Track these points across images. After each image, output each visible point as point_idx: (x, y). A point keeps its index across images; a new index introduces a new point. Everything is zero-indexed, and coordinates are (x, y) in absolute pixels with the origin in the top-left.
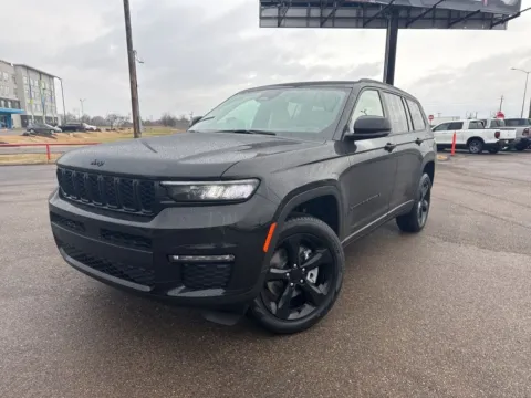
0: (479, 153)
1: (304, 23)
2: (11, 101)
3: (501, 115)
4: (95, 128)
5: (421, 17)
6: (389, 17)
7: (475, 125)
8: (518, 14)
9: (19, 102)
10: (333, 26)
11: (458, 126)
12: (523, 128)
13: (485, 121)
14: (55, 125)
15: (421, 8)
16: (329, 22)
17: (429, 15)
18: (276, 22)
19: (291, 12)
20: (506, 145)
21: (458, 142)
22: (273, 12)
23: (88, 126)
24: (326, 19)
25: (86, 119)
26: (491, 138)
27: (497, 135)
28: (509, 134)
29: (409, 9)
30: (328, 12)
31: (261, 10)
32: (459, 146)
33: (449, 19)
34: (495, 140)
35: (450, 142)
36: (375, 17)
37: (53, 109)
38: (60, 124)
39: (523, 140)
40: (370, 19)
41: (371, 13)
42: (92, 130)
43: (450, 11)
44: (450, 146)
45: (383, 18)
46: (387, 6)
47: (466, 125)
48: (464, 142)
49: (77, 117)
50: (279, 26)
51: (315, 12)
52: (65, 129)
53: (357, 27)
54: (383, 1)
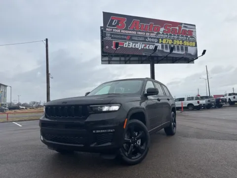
0: (193, 110)
1: (119, 62)
3: (199, 95)
4: (24, 107)
5: (162, 60)
6: (150, 60)
7: (189, 99)
8: (197, 58)
10: (130, 63)
11: (182, 99)
12: (208, 99)
13: (193, 97)
14: (5, 107)
15: (162, 57)
16: (128, 62)
17: (165, 59)
18: (108, 62)
19: (114, 59)
20: (203, 106)
21: (184, 106)
22: (107, 59)
23: (21, 107)
24: (127, 61)
25: (19, 104)
26: (196, 103)
27: (198, 102)
28: (203, 102)
29: (158, 57)
30: (128, 58)
31: (102, 58)
32: (184, 108)
33: (173, 60)
34: (198, 105)
35: (181, 106)
36: (146, 60)
37: (5, 100)
38: (7, 107)
39: (208, 104)
40: (144, 61)
41: (144, 59)
42: (23, 109)
43: (173, 57)
44: (181, 108)
46: (150, 56)
47: (186, 99)
48: (186, 106)
49: (15, 103)
50: (109, 64)
51: (123, 59)
52: (10, 109)
53: (139, 64)
54: (148, 54)
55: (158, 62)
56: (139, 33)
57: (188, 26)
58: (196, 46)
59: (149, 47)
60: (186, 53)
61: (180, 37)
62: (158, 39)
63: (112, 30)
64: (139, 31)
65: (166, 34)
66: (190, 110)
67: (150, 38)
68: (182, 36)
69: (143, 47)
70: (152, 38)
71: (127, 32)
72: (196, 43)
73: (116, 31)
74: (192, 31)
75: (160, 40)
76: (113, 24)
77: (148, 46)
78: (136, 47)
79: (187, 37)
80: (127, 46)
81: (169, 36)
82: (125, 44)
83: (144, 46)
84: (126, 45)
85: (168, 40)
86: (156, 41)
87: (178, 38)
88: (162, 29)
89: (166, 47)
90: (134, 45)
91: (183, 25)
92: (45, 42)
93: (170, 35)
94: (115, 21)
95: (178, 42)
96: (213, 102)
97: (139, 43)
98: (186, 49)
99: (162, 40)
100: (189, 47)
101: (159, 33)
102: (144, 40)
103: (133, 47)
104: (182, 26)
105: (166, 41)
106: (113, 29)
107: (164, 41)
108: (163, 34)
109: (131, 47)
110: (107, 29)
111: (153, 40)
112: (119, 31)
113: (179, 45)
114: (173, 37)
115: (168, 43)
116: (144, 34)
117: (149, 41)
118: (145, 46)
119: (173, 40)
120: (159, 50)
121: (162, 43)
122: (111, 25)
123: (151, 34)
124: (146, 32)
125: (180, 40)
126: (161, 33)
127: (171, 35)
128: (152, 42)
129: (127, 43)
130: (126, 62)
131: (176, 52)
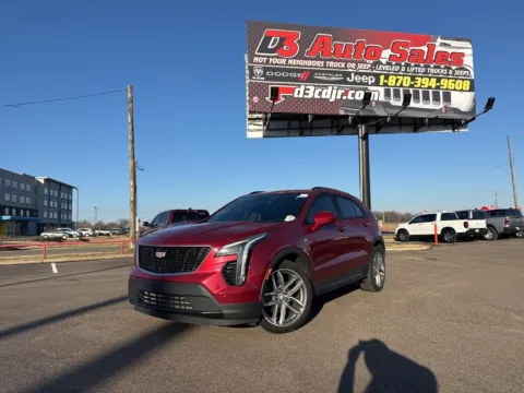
7: (445, 217)
8: (475, 118)
9: (37, 211)
10: (310, 135)
11: (431, 218)
15: (385, 117)
17: (394, 122)
24: (305, 129)
26: (461, 228)
30: (305, 123)
34: (465, 230)
36: (348, 127)
40: (343, 128)
43: (415, 119)
46: (355, 117)
47: (438, 217)
51: (295, 124)
53: (332, 135)
54: (352, 112)
55: (378, 131)
56: (331, 64)
57: (453, 43)
58: (472, 88)
60: (446, 107)
61: (432, 71)
62: (377, 76)
63: (268, 61)
64: (330, 60)
65: (396, 65)
67: (356, 74)
68: (435, 67)
70: (361, 74)
71: (301, 62)
72: (472, 81)
73: (277, 61)
74: (463, 55)
75: (382, 77)
76: (270, 47)
77: (351, 93)
78: (323, 96)
79: (450, 68)
80: (301, 96)
81: (403, 69)
82: (296, 91)
83: (343, 95)
84: (299, 92)
85: (401, 78)
86: (371, 80)
87: (426, 72)
89: (397, 94)
91: (439, 40)
93: (407, 65)
94: (275, 40)
95: (426, 82)
97: (330, 88)
98: (447, 97)
99: (387, 77)
100: (453, 94)
101: (380, 63)
102: (343, 79)
103: (317, 96)
104: (437, 44)
105: (397, 80)
106: (268, 57)
107: (392, 81)
108: (388, 64)
109: (310, 96)
110: (256, 59)
111: (363, 79)
112: (284, 61)
113: (430, 87)
114: (412, 69)
115: (401, 86)
116: (343, 65)
117: (354, 83)
118: (346, 94)
119: (413, 79)
120: (378, 102)
121: (385, 84)
122: (264, 49)
123: (360, 66)
124: (347, 62)
125: (430, 78)
126: (384, 61)
127: (410, 65)
128: (361, 83)
131: (421, 105)
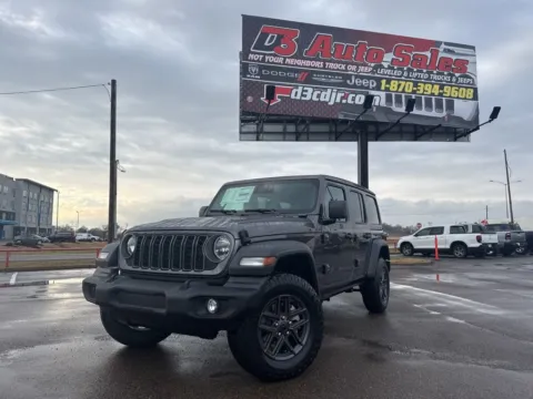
0: (465, 258)
1: (281, 137)
2: (7, 213)
5: (386, 132)
6: (358, 131)
7: (455, 229)
8: (477, 128)
9: (14, 214)
10: (308, 140)
11: (439, 230)
12: (504, 233)
13: (467, 226)
15: (386, 124)
16: (304, 137)
17: (396, 129)
18: (255, 136)
19: (267, 128)
20: (491, 249)
21: (440, 246)
22: (252, 127)
24: (301, 133)
27: (479, 239)
28: (489, 239)
29: (376, 124)
30: (302, 127)
31: (241, 126)
32: (442, 251)
33: (415, 133)
34: (478, 245)
35: (433, 247)
36: (345, 132)
39: (506, 244)
40: (341, 133)
41: (341, 128)
43: (415, 126)
44: (432, 251)
45: (354, 132)
46: (356, 121)
47: (447, 230)
48: (448, 247)
50: (258, 139)
51: (291, 128)
53: (330, 140)
54: (352, 117)
55: (377, 138)
56: (332, 65)
57: (456, 50)
58: (475, 97)
59: (354, 99)
60: (448, 115)
61: (435, 77)
62: (379, 80)
63: (264, 58)
64: (330, 61)
65: (398, 69)
66: (456, 257)
67: (357, 77)
68: (438, 74)
69: (338, 100)
70: (362, 78)
71: (299, 62)
72: (476, 90)
73: (273, 59)
74: (467, 62)
75: (384, 82)
76: (266, 44)
77: (351, 96)
78: (322, 99)
79: (452, 75)
80: (298, 97)
81: (406, 74)
82: (294, 91)
83: (342, 98)
84: (296, 93)
85: (403, 83)
86: (373, 84)
87: (429, 79)
88: (388, 57)
89: (399, 100)
90: (316, 93)
91: (443, 46)
92: (109, 88)
93: (409, 70)
94: (273, 37)
95: (428, 88)
96: (520, 240)
97: (329, 91)
98: (450, 105)
99: (388, 82)
100: (456, 101)
101: (382, 67)
102: (343, 82)
103: (315, 98)
104: (441, 49)
105: (399, 85)
106: (265, 54)
107: (394, 85)
108: (389, 68)
109: (308, 98)
110: (251, 56)
112: (281, 60)
113: (433, 94)
114: (415, 75)
115: (403, 91)
117: (355, 86)
118: (345, 97)
119: (416, 84)
120: (379, 107)
121: (387, 89)
122: (260, 46)
123: (361, 68)
124: (347, 64)
125: (433, 84)
126: (386, 65)
127: (412, 70)
128: (362, 87)
129: (300, 88)
130: (298, 137)
131: (423, 112)
